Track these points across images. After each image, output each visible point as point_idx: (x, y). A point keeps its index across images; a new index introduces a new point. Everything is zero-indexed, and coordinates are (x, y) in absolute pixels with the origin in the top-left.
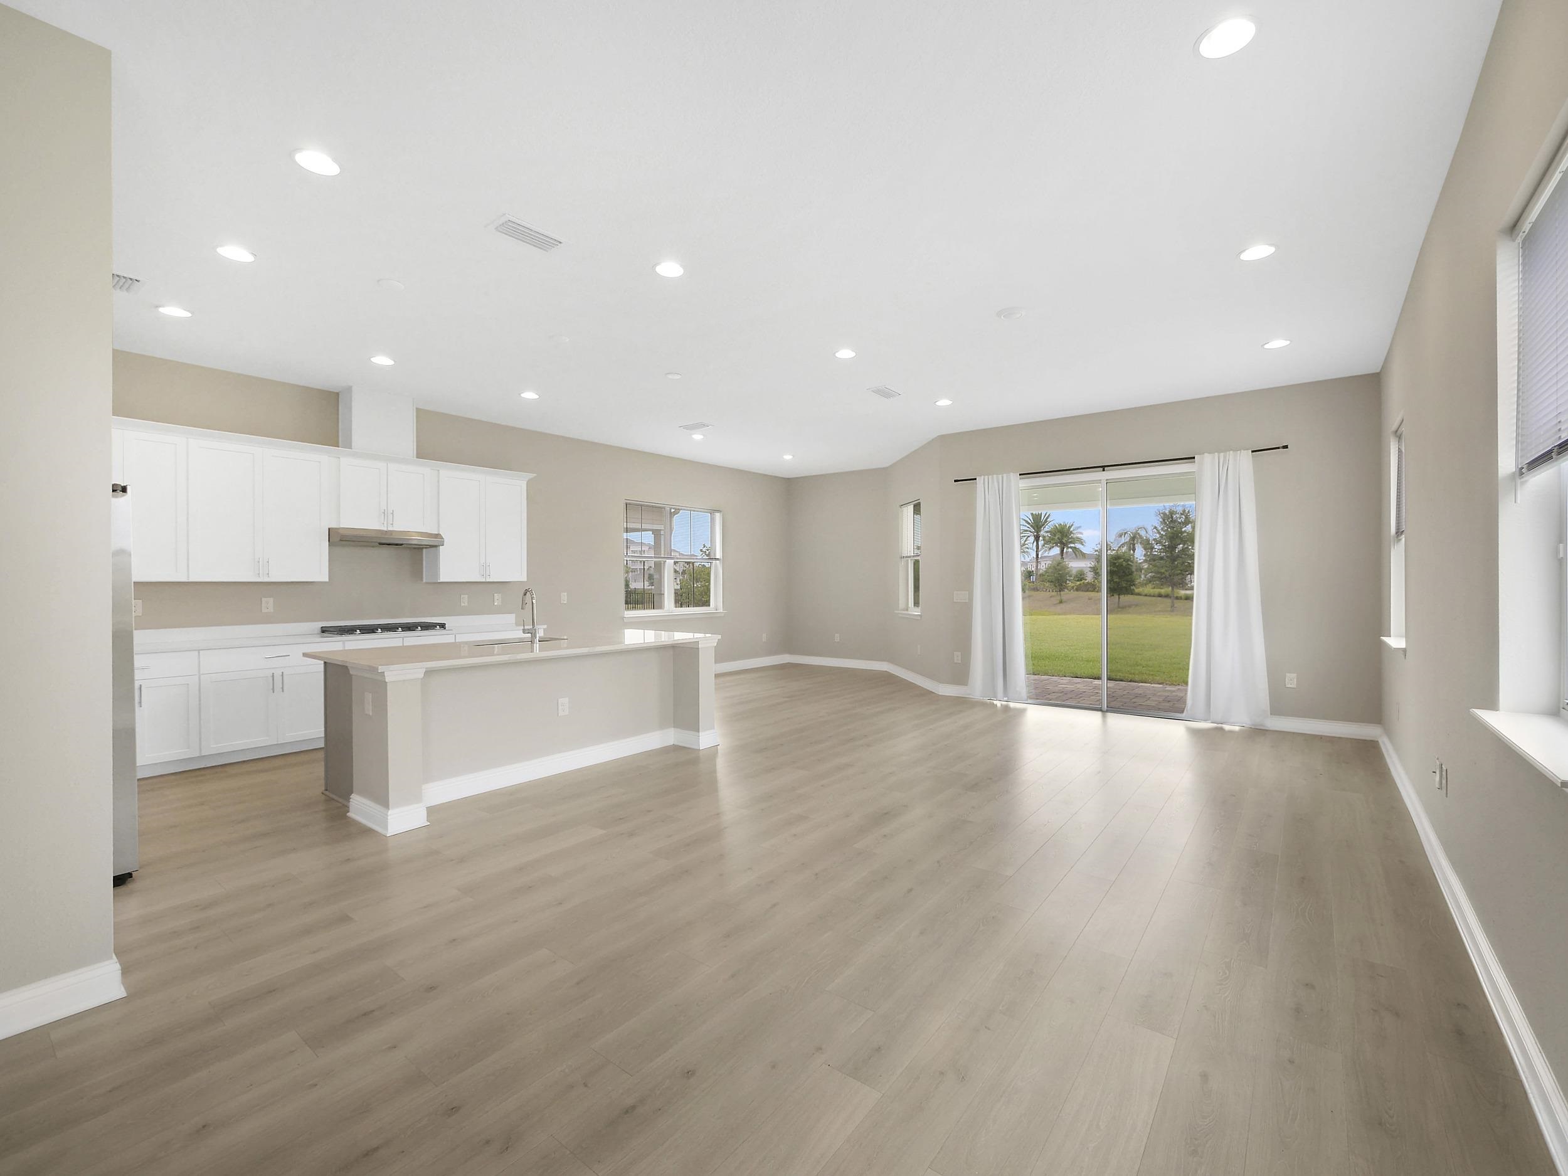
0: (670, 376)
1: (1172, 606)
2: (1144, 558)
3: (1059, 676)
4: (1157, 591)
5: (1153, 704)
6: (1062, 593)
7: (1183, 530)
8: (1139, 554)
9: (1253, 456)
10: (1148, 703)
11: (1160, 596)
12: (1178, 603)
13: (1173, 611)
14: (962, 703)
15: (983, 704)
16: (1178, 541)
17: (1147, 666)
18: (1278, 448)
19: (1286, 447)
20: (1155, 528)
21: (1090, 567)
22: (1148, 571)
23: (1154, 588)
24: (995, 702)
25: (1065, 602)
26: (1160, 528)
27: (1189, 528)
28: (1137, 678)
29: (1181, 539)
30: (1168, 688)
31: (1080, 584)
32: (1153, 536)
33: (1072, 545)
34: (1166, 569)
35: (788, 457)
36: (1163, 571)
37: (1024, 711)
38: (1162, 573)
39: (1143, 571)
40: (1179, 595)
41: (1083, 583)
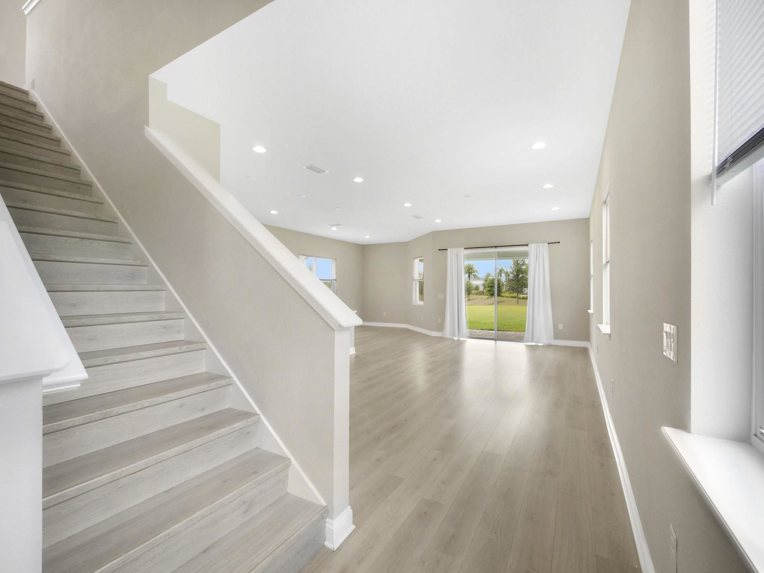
0: (337, 209)
1: (518, 302)
2: (505, 280)
3: (475, 329)
4: (511, 295)
5: (513, 338)
6: (469, 296)
7: (522, 268)
8: (503, 278)
9: (548, 245)
10: (512, 338)
11: (512, 297)
12: (520, 301)
13: (518, 304)
14: (441, 339)
15: (449, 339)
16: (520, 273)
17: (509, 326)
18: (556, 243)
19: (559, 242)
20: (511, 267)
21: (482, 284)
22: (506, 285)
23: (509, 294)
24: (454, 338)
25: (471, 300)
26: (512, 267)
27: (524, 267)
28: (506, 330)
29: (521, 272)
30: (518, 333)
31: (477, 292)
32: (509, 270)
33: (473, 274)
34: (515, 285)
35: (368, 237)
36: (514, 286)
37: (465, 341)
38: (513, 287)
39: (504, 286)
40: (520, 297)
41: (479, 291)
